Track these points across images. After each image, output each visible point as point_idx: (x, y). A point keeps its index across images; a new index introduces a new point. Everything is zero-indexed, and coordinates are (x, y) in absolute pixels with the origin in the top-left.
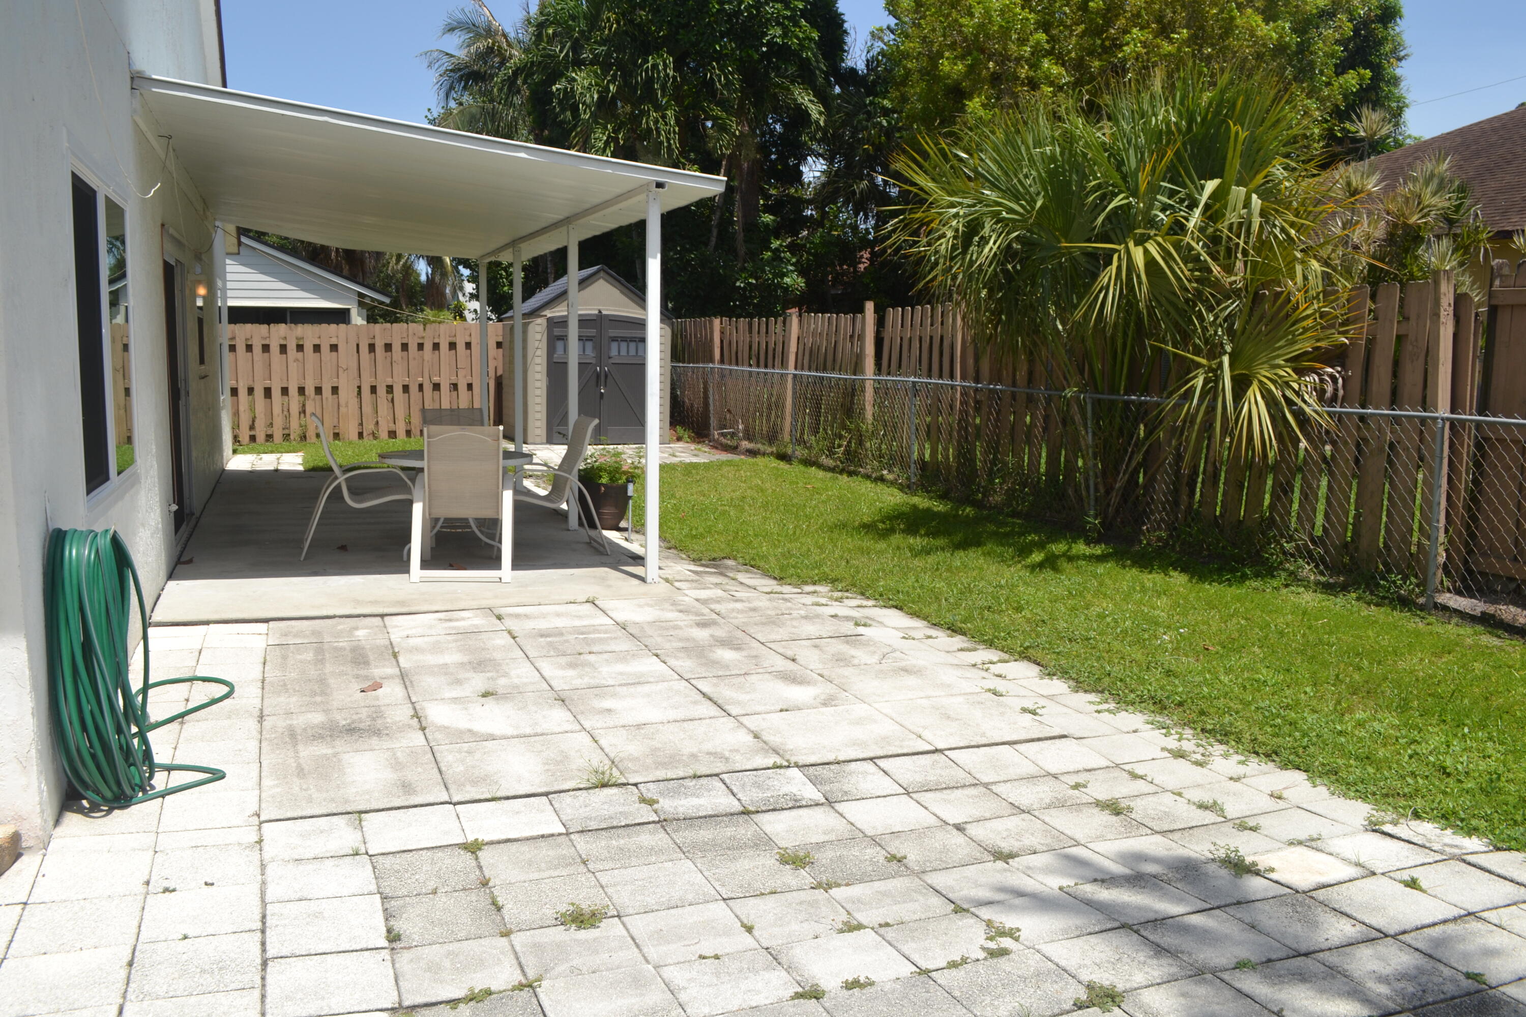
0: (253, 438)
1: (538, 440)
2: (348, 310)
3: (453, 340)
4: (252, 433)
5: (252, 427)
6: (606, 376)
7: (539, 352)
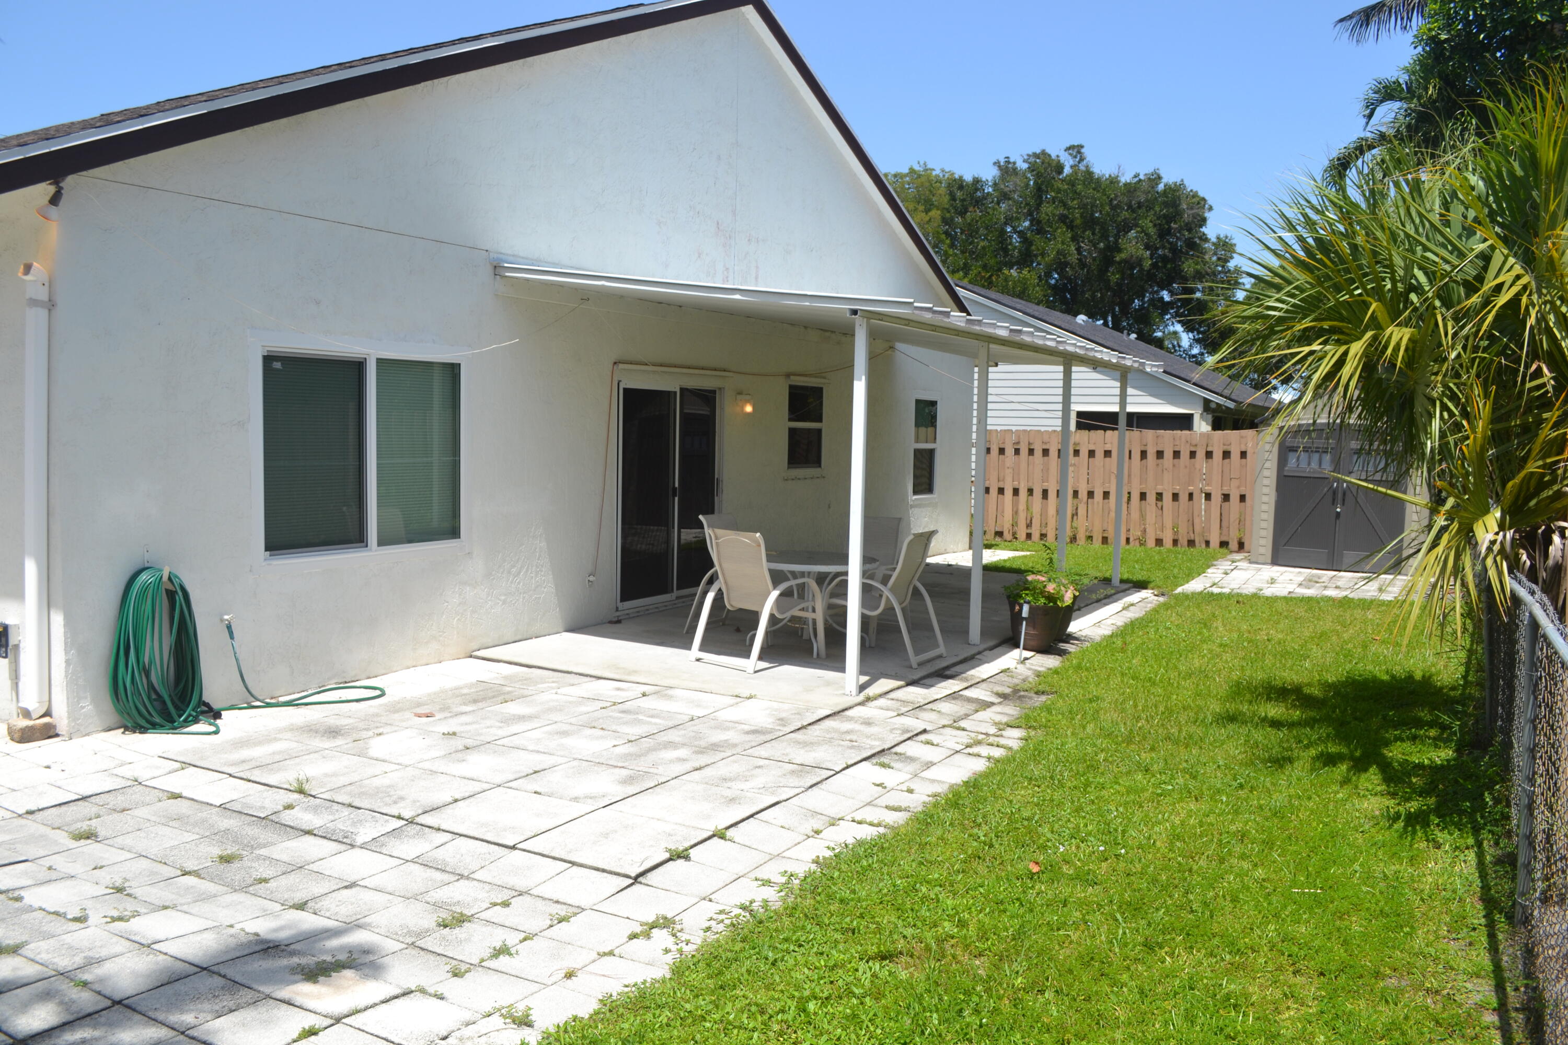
0: (1029, 536)
1: (1261, 559)
2: (1192, 415)
3: (1227, 448)
4: (1029, 531)
5: (1029, 526)
6: (1344, 494)
7: (1268, 465)
